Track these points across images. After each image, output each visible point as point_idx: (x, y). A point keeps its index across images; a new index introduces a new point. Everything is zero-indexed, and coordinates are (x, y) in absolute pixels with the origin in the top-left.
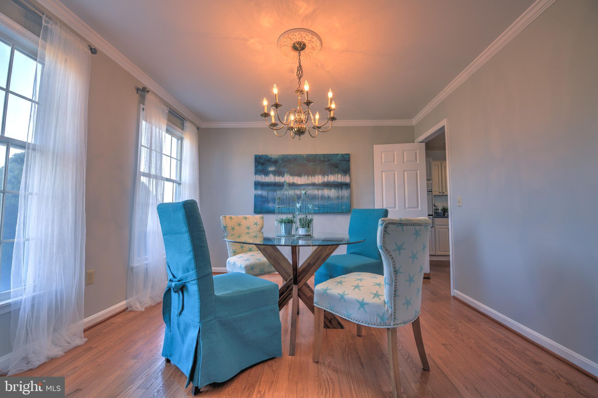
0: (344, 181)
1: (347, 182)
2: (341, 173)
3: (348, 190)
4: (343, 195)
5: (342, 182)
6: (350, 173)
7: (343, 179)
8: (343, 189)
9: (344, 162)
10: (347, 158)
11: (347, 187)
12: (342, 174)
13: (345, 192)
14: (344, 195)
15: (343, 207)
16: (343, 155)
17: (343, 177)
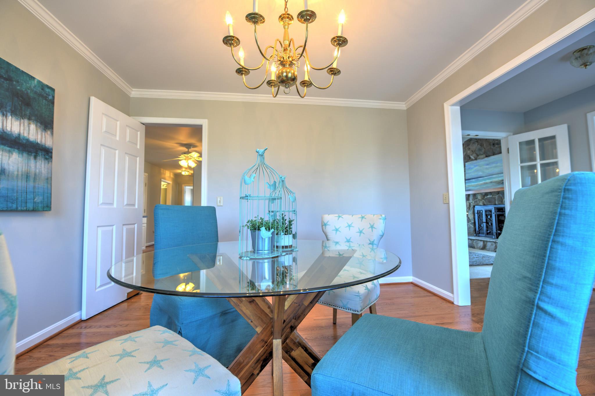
0: (41, 141)
1: (47, 146)
2: (37, 122)
3: (48, 163)
4: (38, 171)
5: (38, 143)
6: (52, 128)
7: (39, 136)
8: (38, 157)
9: (44, 101)
10: (49, 95)
11: (47, 157)
12: (39, 124)
13: (43, 166)
14: (40, 173)
15: (37, 198)
16: (43, 86)
17: (39, 133)
